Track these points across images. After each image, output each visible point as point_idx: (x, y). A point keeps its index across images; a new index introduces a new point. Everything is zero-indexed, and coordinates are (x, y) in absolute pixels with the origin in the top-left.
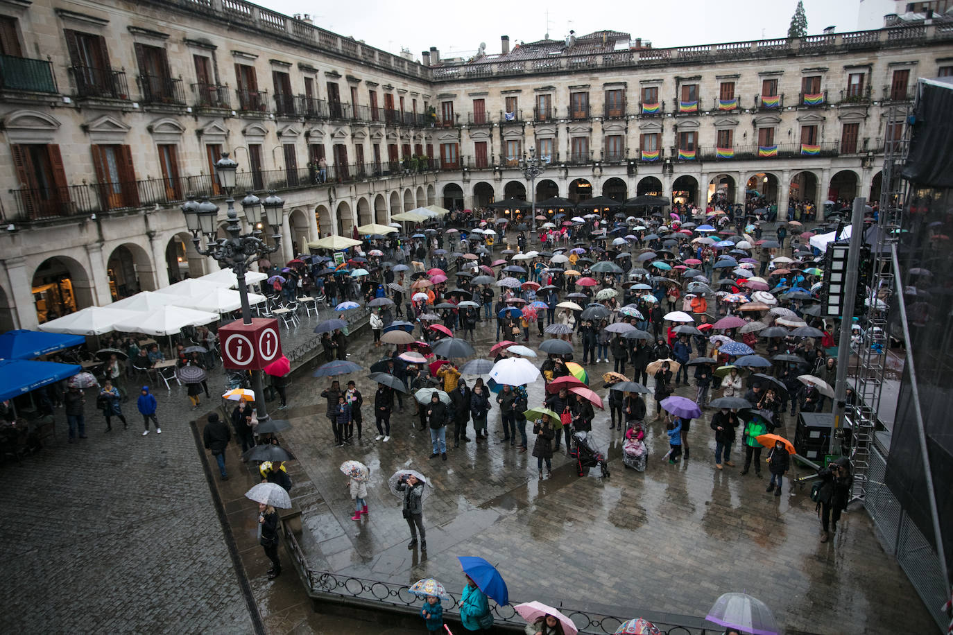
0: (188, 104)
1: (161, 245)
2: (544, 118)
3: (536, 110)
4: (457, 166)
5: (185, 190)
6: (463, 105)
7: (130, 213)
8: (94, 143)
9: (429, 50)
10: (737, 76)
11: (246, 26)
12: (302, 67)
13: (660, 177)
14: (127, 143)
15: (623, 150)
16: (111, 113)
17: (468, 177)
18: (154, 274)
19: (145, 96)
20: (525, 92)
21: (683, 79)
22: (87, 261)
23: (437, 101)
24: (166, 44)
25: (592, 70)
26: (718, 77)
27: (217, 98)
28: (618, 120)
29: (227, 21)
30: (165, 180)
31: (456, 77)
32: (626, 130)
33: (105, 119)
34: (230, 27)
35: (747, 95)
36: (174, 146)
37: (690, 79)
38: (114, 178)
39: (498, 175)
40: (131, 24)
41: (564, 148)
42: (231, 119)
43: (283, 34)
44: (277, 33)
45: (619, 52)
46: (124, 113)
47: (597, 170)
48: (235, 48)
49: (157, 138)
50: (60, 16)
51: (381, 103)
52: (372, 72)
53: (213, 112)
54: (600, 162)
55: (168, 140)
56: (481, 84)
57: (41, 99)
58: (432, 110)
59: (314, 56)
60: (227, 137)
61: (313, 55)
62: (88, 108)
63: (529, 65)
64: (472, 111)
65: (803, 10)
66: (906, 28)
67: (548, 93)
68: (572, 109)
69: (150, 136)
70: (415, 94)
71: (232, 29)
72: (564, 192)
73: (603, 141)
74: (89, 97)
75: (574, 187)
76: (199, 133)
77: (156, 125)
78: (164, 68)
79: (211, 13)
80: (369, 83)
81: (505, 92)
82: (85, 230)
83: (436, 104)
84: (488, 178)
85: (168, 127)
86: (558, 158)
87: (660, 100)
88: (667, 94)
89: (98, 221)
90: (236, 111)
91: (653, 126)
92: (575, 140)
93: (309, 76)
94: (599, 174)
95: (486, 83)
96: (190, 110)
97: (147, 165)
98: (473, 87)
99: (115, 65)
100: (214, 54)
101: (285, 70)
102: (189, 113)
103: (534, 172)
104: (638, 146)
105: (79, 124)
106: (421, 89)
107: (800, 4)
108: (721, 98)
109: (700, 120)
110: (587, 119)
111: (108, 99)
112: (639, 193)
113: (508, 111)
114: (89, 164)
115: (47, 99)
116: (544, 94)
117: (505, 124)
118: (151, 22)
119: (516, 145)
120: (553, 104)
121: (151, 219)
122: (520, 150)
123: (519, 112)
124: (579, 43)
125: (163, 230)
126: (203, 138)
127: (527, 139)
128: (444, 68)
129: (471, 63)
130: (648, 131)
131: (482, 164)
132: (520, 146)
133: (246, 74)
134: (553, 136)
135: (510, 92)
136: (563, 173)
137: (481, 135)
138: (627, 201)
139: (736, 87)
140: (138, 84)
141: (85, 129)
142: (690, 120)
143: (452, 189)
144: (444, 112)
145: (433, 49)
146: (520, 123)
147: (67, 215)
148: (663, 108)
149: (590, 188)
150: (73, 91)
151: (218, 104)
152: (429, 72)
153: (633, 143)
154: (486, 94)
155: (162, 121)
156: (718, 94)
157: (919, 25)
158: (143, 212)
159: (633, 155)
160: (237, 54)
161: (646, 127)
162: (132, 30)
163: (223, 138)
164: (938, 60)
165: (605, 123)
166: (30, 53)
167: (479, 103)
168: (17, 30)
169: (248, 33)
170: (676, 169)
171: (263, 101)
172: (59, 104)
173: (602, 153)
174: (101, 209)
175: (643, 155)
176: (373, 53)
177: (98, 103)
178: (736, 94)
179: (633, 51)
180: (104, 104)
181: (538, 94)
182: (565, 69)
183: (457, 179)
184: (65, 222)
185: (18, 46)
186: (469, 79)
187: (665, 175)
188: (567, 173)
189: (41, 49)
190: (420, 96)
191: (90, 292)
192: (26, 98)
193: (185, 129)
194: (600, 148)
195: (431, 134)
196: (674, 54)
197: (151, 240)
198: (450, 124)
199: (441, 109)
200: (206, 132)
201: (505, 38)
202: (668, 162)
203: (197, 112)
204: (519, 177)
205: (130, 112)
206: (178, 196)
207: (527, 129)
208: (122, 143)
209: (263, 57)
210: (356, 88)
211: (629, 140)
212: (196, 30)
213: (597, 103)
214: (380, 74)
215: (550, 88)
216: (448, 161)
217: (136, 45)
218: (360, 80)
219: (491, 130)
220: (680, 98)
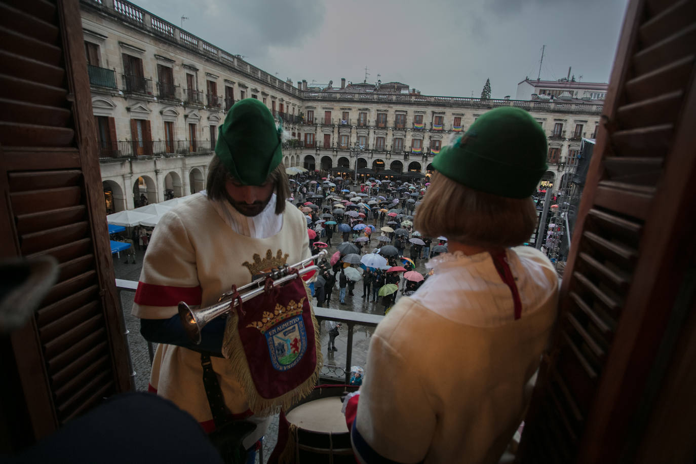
0: (183, 100)
1: (161, 177)
2: (362, 125)
3: (359, 120)
4: (313, 146)
5: (176, 148)
6: (319, 113)
7: (148, 159)
8: (132, 118)
9: (302, 81)
10: (463, 115)
11: (215, 60)
12: (240, 85)
13: (420, 162)
14: (149, 120)
15: (403, 146)
16: (142, 102)
17: (318, 152)
18: (157, 194)
19: (160, 93)
20: (353, 110)
21: (436, 113)
22: (123, 184)
23: (305, 110)
24: (173, 66)
25: (390, 102)
26: (453, 114)
27: (196, 98)
28: (401, 130)
29: (205, 56)
30: (166, 141)
31: (317, 98)
32: (405, 136)
33: (139, 105)
34: (207, 59)
35: (467, 125)
36: (172, 123)
37: (440, 113)
38: (140, 138)
39: (335, 153)
40: (156, 53)
41: (372, 142)
42: (202, 110)
43: (233, 66)
44: (229, 65)
45: (404, 95)
46: (149, 102)
47: (388, 155)
48: (207, 71)
49: (165, 117)
50: (121, 46)
51: (277, 109)
52: (274, 91)
53: (195, 106)
54: (390, 152)
55: (170, 119)
56: (330, 103)
57: (108, 91)
58: (302, 114)
59: (247, 80)
60: (199, 120)
61: (246, 78)
62: (131, 98)
63: (357, 96)
64: (324, 117)
65: (489, 84)
66: (542, 102)
67: (366, 112)
68: (377, 122)
69: (160, 116)
70: (294, 105)
71: (207, 60)
72: (370, 166)
73: (392, 140)
74: (133, 92)
75: (375, 163)
76: (186, 116)
77: (165, 110)
78: (171, 79)
79: (197, 51)
80: (273, 97)
81: (343, 109)
82: (123, 166)
83: (305, 111)
84: (329, 154)
85: (170, 112)
86: (368, 147)
87: (423, 122)
88: (427, 120)
89: (131, 163)
90: (206, 106)
91: (419, 136)
92: (378, 138)
93: (243, 90)
94: (389, 157)
95: (333, 103)
96: (182, 103)
97: (158, 133)
98: (326, 104)
99: (146, 75)
100: (196, 74)
101: (231, 86)
102: (181, 105)
103: (358, 154)
104: (410, 145)
105: (125, 106)
106: (297, 102)
107: (488, 81)
108: (454, 125)
109: (443, 135)
110: (385, 128)
111: (142, 94)
112: (409, 170)
113: (343, 119)
114: (128, 129)
115: (111, 92)
116: (364, 112)
117: (341, 126)
118: (167, 53)
119: (346, 138)
120: (368, 118)
121: (158, 163)
122: (348, 141)
123: (349, 121)
124: (382, 87)
125: (163, 170)
126: (188, 119)
127: (352, 135)
128: (310, 92)
129: (324, 91)
130: (416, 138)
131: (327, 146)
132: (348, 138)
133: (212, 85)
134: (367, 135)
135: (346, 109)
136: (370, 156)
137: (328, 130)
138: (403, 173)
139: (462, 120)
140: (157, 87)
141: (128, 109)
142: (438, 134)
143: (309, 159)
144: (308, 116)
145: (304, 81)
146: (349, 126)
147: (116, 158)
148: (425, 127)
149: (384, 165)
150: (124, 88)
151: (197, 101)
152: (302, 94)
153: (408, 143)
154: (332, 109)
155: (168, 109)
156: (453, 123)
157: (547, 101)
158: (155, 159)
159: (407, 149)
160: (208, 74)
161: (415, 136)
162: (157, 57)
163: (197, 121)
164: (555, 120)
165: (394, 131)
166: (104, 65)
167: (328, 114)
168: (98, 52)
169: (215, 64)
170: (429, 159)
171: (219, 102)
172: (116, 95)
173: (392, 147)
174: (133, 155)
175: (413, 150)
176: (276, 80)
177: (137, 96)
178: (462, 124)
179: (411, 95)
180: (140, 97)
181: (360, 112)
182: (376, 100)
183: (312, 153)
184: (115, 161)
185: (97, 60)
186: (324, 100)
187: (423, 162)
188: (372, 155)
189: (109, 63)
190: (297, 106)
191: (123, 202)
192: (101, 90)
193: (179, 114)
194: (391, 144)
195: (300, 127)
196: (433, 100)
197: (157, 175)
198: (311, 123)
199: (307, 114)
200: (189, 117)
201: (343, 80)
202: (425, 155)
203: (186, 105)
204: (347, 155)
205: (151, 102)
206: (172, 150)
207: (353, 130)
208: (146, 119)
209: (221, 77)
210: (266, 99)
211: (406, 141)
212: (189, 59)
213: (391, 120)
214: (278, 92)
215: (367, 109)
216: (308, 143)
217: (158, 65)
218: (268, 95)
219: (333, 128)
220: (434, 122)
